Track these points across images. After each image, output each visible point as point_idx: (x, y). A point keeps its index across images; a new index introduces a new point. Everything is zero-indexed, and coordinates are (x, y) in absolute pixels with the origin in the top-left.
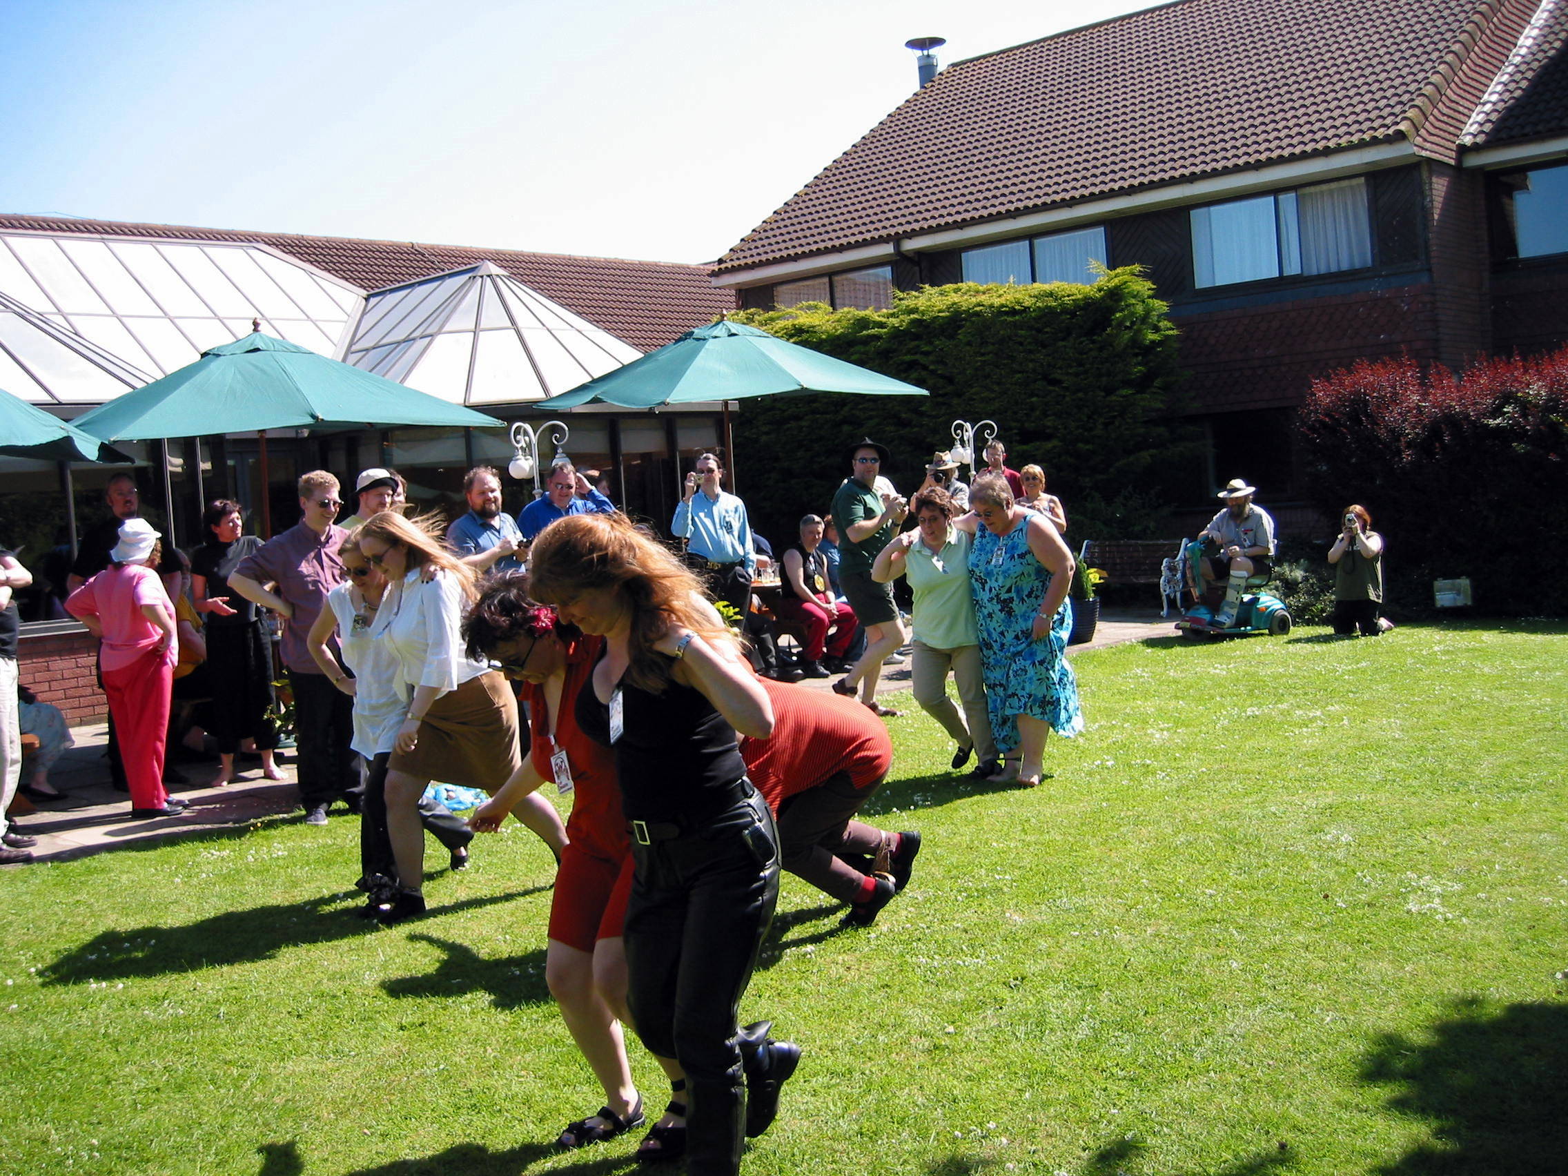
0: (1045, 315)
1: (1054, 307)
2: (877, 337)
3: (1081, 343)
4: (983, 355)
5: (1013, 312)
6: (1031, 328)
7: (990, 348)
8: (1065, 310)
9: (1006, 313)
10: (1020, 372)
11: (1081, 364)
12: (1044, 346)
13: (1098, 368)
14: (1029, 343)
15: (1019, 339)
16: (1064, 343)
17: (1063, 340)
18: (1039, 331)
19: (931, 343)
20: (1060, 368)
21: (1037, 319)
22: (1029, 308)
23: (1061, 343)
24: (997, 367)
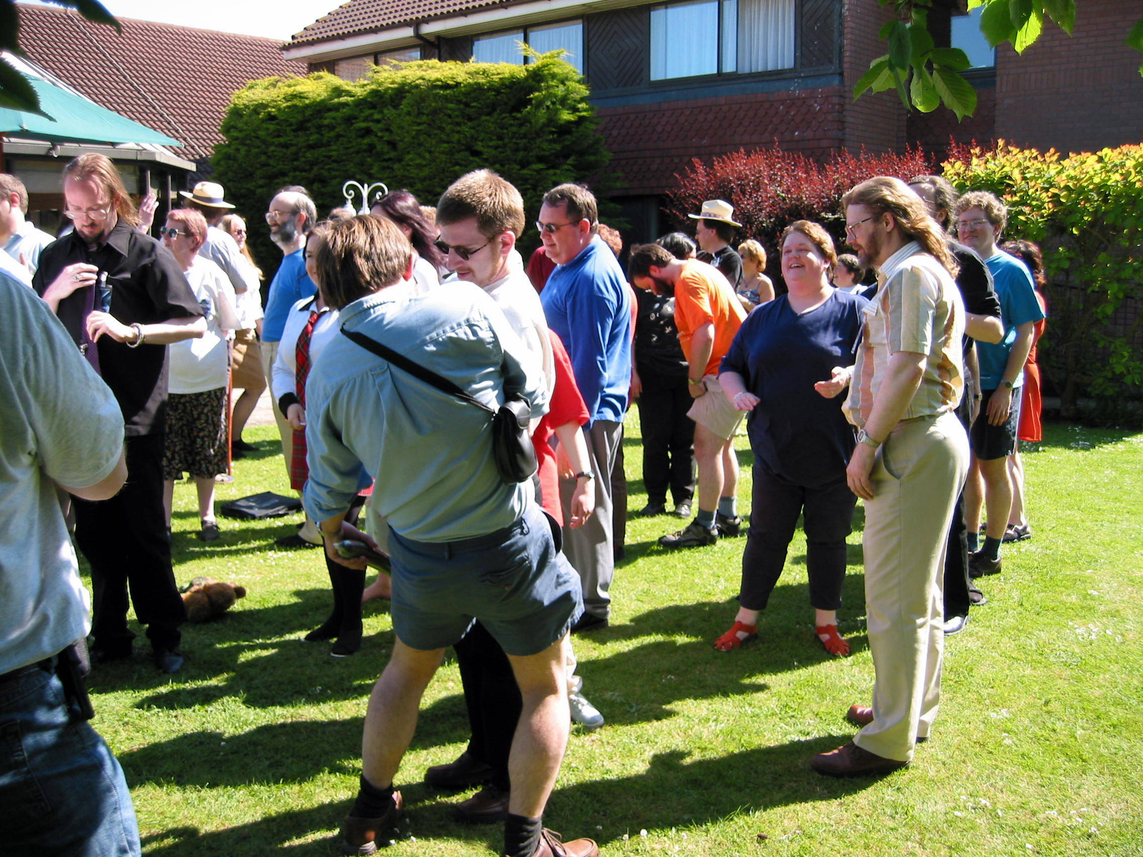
0: (475, 90)
1: (483, 85)
2: (345, 105)
3: (503, 119)
4: (419, 124)
5: (446, 86)
6: (459, 102)
7: (424, 118)
8: (492, 88)
9: (441, 87)
10: (448, 142)
11: (500, 138)
12: (470, 119)
13: (516, 143)
14: (457, 116)
15: (449, 112)
16: (488, 118)
17: (489, 114)
18: (467, 105)
19: (381, 112)
20: (482, 141)
21: (466, 94)
22: (460, 83)
23: (484, 118)
24: (429, 136)
